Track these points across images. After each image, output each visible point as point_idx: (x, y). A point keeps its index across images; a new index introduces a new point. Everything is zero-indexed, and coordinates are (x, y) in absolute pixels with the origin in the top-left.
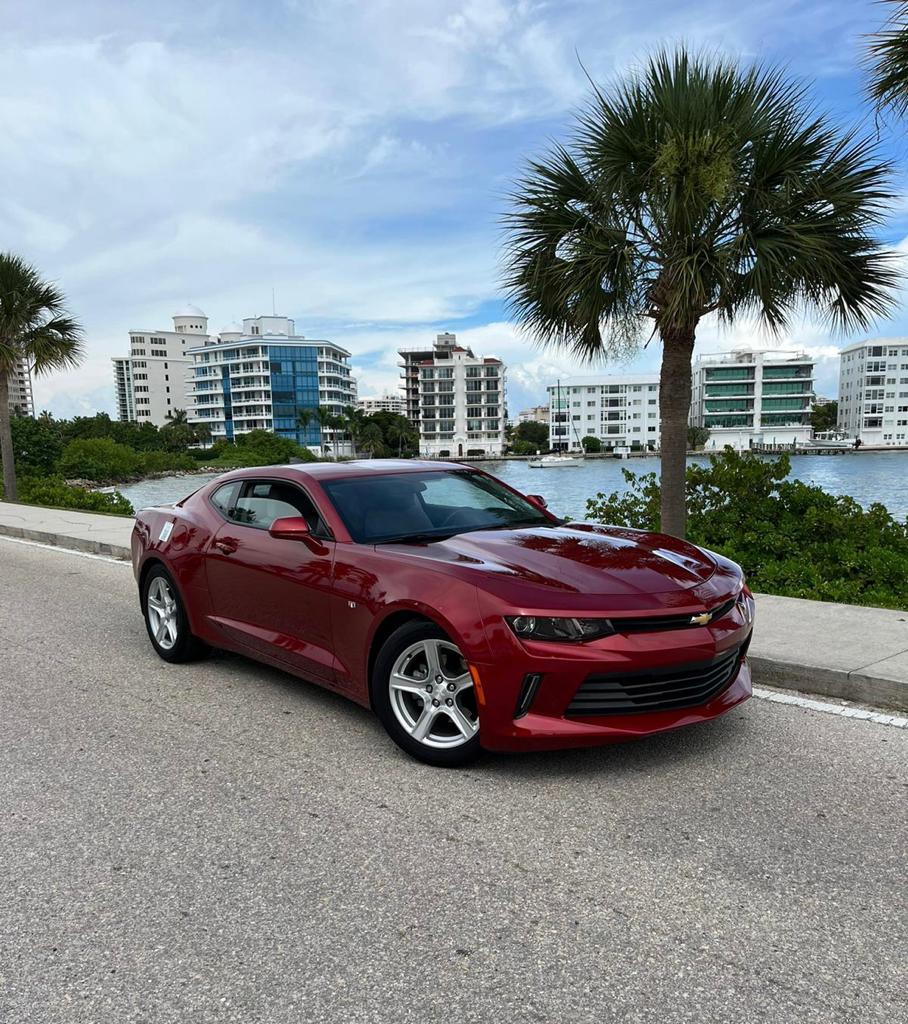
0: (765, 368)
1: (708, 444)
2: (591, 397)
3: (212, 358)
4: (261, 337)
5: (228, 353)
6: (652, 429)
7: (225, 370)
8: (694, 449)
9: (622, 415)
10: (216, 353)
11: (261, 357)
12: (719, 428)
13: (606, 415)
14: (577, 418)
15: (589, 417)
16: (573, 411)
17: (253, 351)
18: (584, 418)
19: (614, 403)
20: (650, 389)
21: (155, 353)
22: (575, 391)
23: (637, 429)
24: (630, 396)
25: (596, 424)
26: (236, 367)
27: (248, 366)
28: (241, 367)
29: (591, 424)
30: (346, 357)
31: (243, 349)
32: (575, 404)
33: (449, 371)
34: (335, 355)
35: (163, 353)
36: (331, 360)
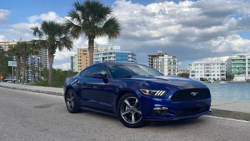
0: (248, 59)
1: (234, 79)
2: (202, 66)
3: (100, 55)
4: (113, 50)
5: (104, 54)
6: (218, 75)
7: (103, 58)
8: (230, 81)
9: (210, 71)
10: (101, 54)
11: (113, 55)
12: (236, 75)
13: (205, 71)
14: (198, 72)
15: (201, 72)
16: (196, 70)
17: (111, 53)
18: (199, 72)
19: (208, 68)
20: (218, 65)
21: (84, 54)
22: (197, 65)
23: (214, 75)
24: (212, 66)
25: (203, 74)
26: (106, 58)
27: (109, 58)
28: (108, 58)
29: (201, 74)
30: (135, 56)
31: (108, 53)
32: (197, 68)
33: (163, 59)
34: (133, 55)
35: (86, 54)
36: (132, 56)
